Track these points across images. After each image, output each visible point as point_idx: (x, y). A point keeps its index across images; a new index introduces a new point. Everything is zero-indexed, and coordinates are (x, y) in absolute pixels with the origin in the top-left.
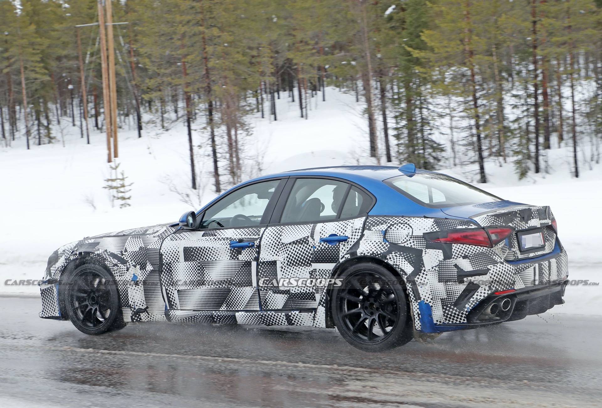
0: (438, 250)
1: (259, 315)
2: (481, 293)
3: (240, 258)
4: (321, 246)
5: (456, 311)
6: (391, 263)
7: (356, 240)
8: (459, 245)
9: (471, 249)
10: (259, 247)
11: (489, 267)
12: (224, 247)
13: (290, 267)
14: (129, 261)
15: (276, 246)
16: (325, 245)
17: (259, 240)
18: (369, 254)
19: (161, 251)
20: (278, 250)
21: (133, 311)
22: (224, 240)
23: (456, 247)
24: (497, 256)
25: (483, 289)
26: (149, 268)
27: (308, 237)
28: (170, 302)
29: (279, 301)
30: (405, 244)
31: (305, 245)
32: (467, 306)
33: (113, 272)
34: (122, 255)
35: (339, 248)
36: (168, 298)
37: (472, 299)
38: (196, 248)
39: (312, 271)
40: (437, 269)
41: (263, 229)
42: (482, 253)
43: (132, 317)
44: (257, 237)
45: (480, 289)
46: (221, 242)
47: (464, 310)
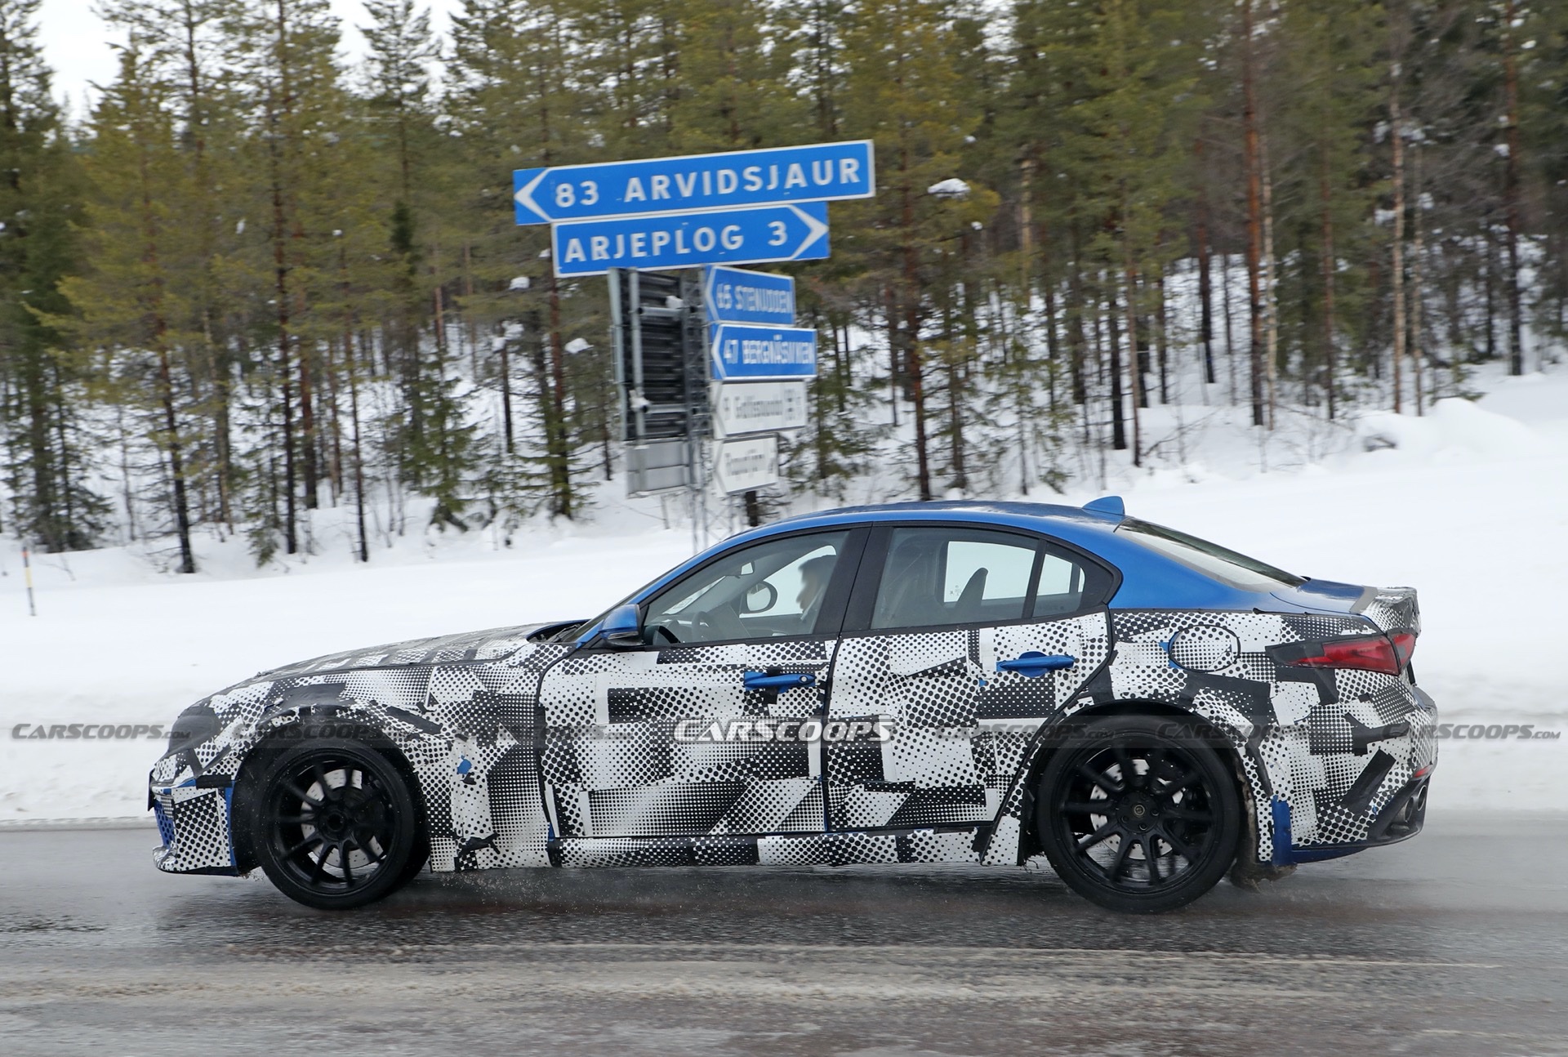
0: (1306, 685)
1: (825, 842)
2: (1397, 774)
3: (772, 712)
4: (1001, 679)
5: (1348, 815)
6: (1205, 714)
7: (1096, 665)
8: (1348, 671)
9: (1372, 680)
10: (827, 685)
11: (1407, 718)
12: (729, 686)
13: (916, 730)
14: (445, 726)
15: (877, 681)
16: (1011, 677)
17: (826, 669)
18: (1145, 696)
19: (541, 700)
20: (879, 691)
21: (460, 846)
22: (725, 669)
23: (1343, 677)
25: (1400, 766)
26: (506, 740)
27: (963, 659)
28: (563, 820)
29: (882, 807)
30: (1226, 671)
31: (958, 678)
32: (1372, 804)
33: (407, 754)
34: (424, 711)
35: (1051, 684)
36: (560, 811)
37: (1380, 789)
38: (646, 690)
39: (979, 738)
40: (1306, 725)
41: (832, 644)
43: (456, 859)
44: (819, 661)
45: (1395, 766)
46: (717, 676)
47: (1366, 815)
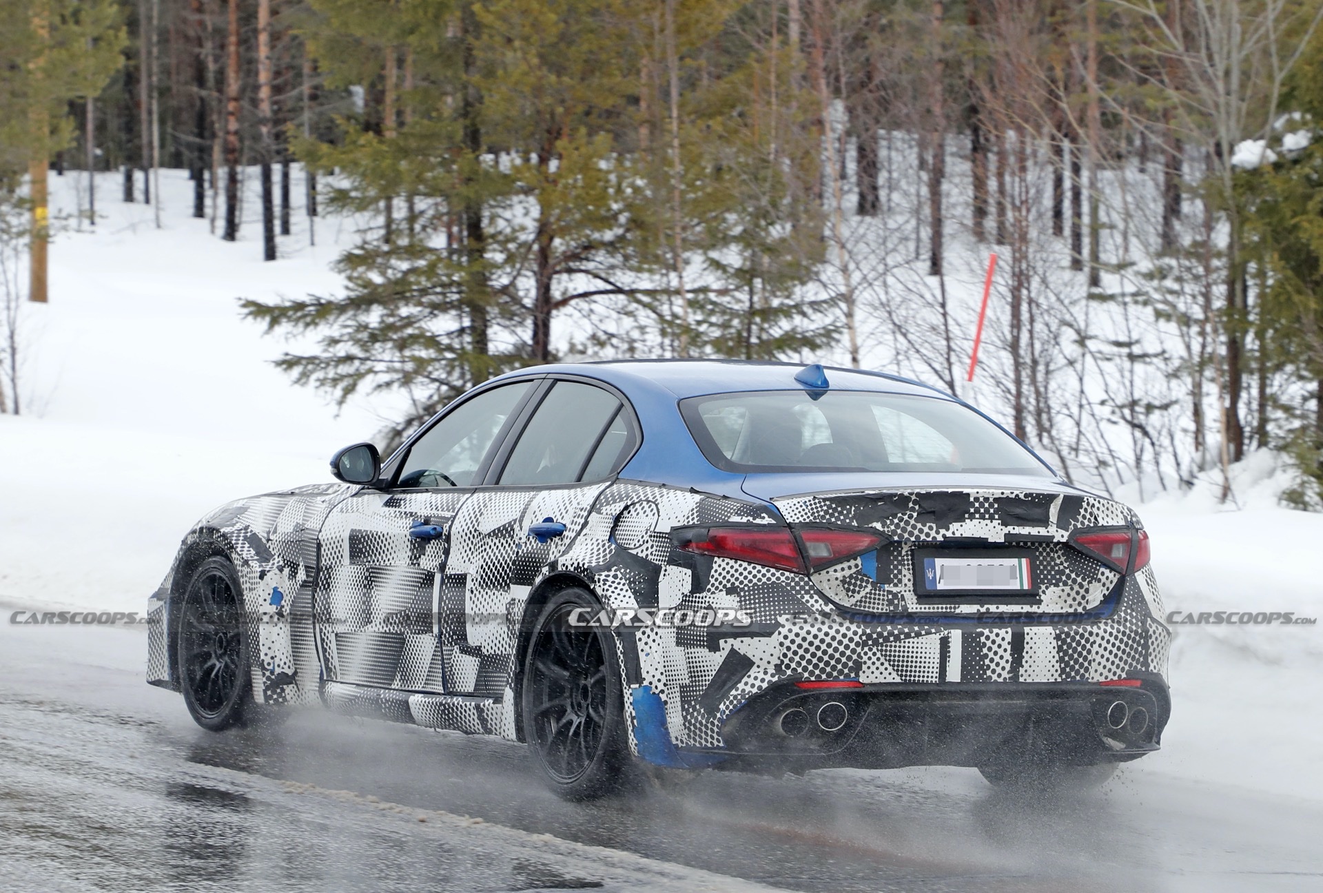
0: (685, 570)
2: (756, 678)
3: (421, 565)
4: (528, 544)
5: (704, 717)
6: (599, 591)
7: (573, 535)
8: (727, 560)
10: (448, 539)
11: (782, 620)
12: (403, 533)
13: (482, 591)
14: (276, 556)
15: (471, 537)
16: (533, 542)
17: (450, 523)
18: (571, 569)
19: (320, 536)
20: (472, 548)
22: (406, 517)
24: (816, 597)
26: (301, 575)
27: (515, 521)
29: (470, 672)
30: (639, 550)
31: (509, 540)
33: (241, 581)
34: (268, 540)
35: (548, 552)
36: (324, 651)
37: (734, 692)
38: (367, 533)
39: (509, 604)
41: (467, 496)
42: (775, 586)
43: (265, 691)
44: (450, 514)
46: (401, 522)
47: (715, 717)
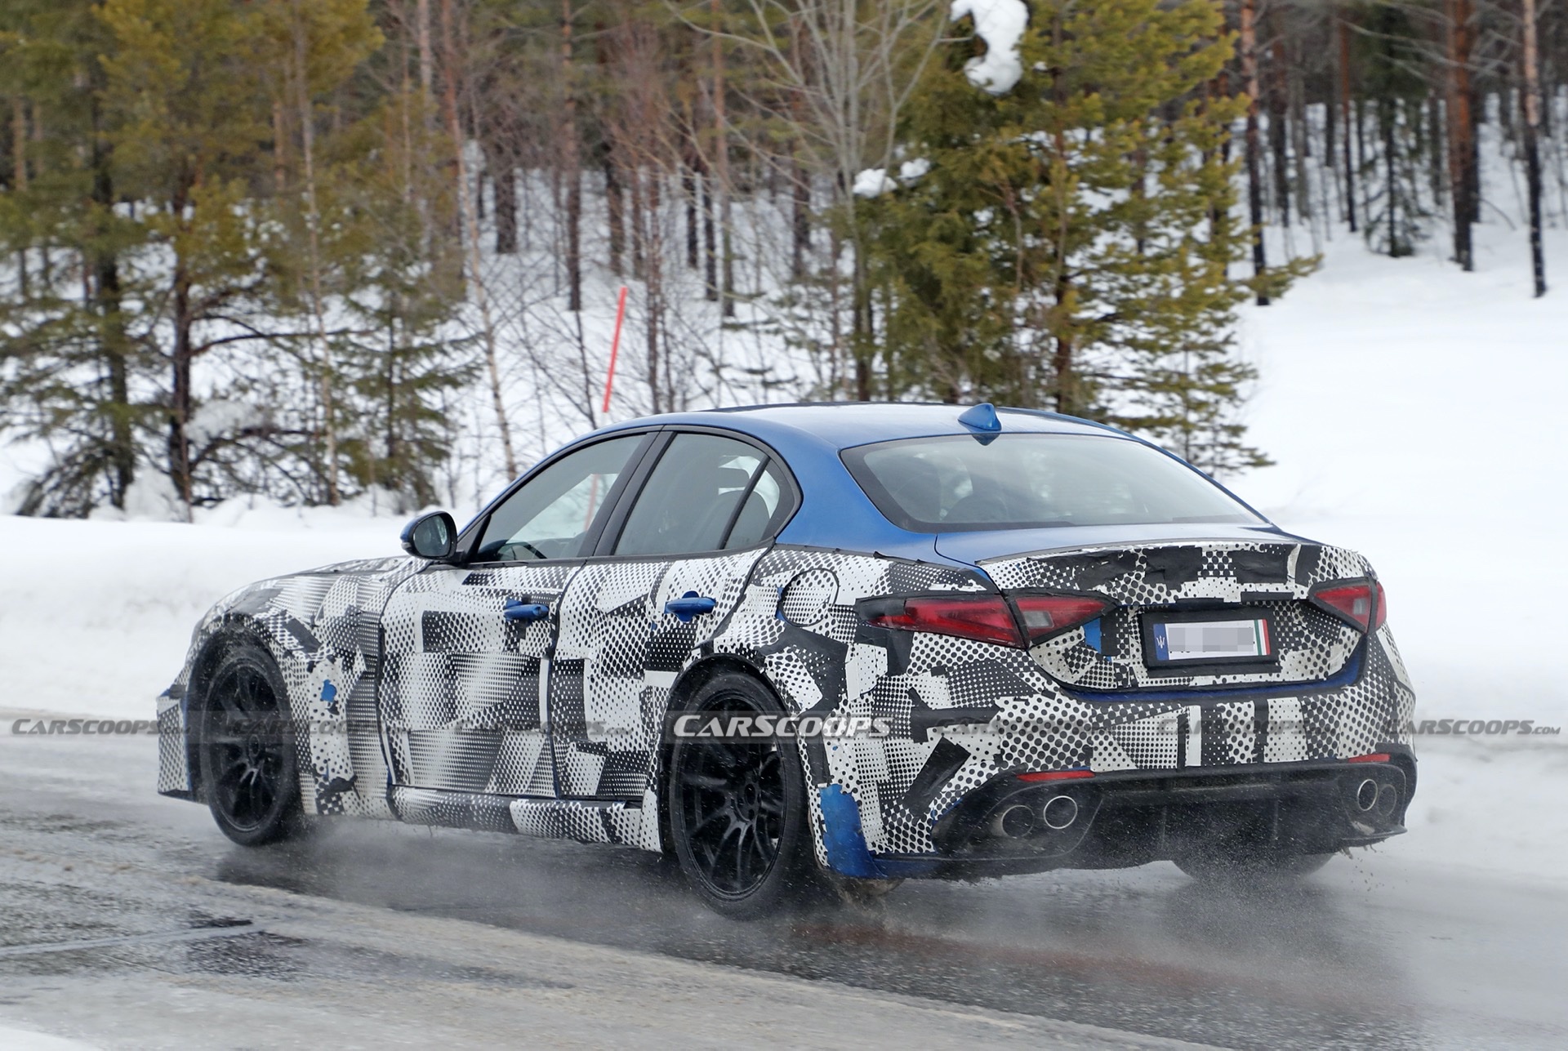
0: (879, 649)
1: (554, 810)
2: (972, 772)
3: (520, 649)
4: (666, 623)
5: (909, 818)
6: (771, 676)
7: (726, 611)
8: (930, 635)
9: (959, 649)
10: (556, 619)
11: (999, 702)
12: (495, 614)
13: (606, 679)
14: (324, 645)
15: (588, 617)
16: (672, 620)
17: (558, 600)
18: (733, 651)
19: (383, 620)
20: (589, 629)
21: (322, 785)
22: (497, 595)
23: (922, 642)
24: (1037, 675)
25: (978, 762)
26: (359, 665)
27: (646, 597)
28: (396, 763)
29: (589, 772)
30: (817, 627)
31: (639, 619)
32: (932, 806)
33: (283, 674)
34: (313, 625)
35: (694, 632)
36: (393, 753)
37: (946, 789)
38: (445, 615)
39: (644, 693)
40: (871, 699)
41: (575, 569)
42: (991, 663)
43: (318, 800)
44: (557, 590)
45: (970, 760)
47: (924, 818)
